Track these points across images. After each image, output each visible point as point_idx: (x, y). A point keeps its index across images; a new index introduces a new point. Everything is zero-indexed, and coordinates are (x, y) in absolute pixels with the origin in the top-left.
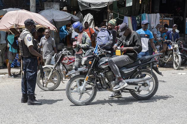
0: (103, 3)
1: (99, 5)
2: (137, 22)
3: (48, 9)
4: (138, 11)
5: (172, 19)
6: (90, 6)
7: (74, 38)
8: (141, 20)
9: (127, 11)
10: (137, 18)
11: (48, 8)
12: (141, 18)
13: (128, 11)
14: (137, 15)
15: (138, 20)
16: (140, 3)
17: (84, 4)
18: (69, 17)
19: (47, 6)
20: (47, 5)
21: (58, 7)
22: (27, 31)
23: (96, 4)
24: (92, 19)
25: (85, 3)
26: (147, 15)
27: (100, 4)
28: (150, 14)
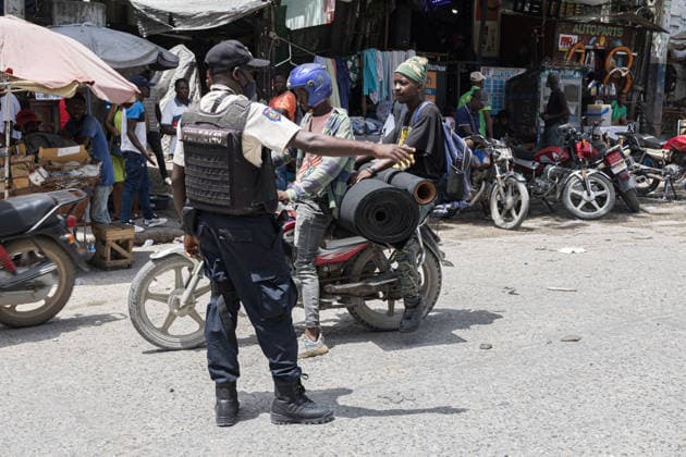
0: (213, 16)
1: (200, 18)
2: (351, 75)
3: (65, 23)
4: (351, 39)
5: (444, 69)
6: (172, 23)
7: (168, 126)
8: (361, 68)
9: (314, 41)
10: (350, 64)
11: (67, 19)
12: (361, 62)
13: (317, 41)
14: (350, 55)
15: (353, 69)
16: (357, 15)
17: (153, 16)
18: (152, 52)
19: (64, 14)
20: (64, 8)
21: (100, 17)
22: (230, 93)
23: (190, 17)
24: (192, 63)
25: (157, 13)
26: (379, 54)
27: (204, 17)
28: (388, 53)
